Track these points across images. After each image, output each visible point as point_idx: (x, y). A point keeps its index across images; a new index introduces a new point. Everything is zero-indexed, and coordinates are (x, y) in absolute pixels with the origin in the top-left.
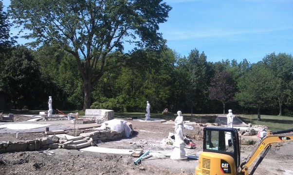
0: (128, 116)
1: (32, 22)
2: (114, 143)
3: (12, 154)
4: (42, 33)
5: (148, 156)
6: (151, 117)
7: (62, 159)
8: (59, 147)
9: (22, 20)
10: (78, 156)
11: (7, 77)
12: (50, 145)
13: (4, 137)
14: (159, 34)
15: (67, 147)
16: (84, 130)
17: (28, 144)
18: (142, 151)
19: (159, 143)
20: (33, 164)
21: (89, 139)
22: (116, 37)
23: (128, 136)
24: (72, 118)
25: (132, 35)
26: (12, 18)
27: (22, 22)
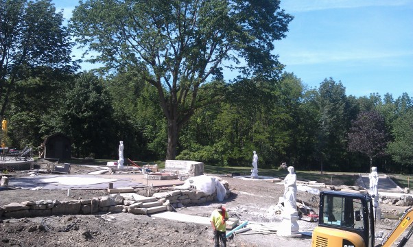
0: (227, 171)
1: (100, 40)
2: (200, 208)
3: (58, 217)
4: (114, 56)
5: (244, 228)
6: (259, 174)
7: (124, 227)
8: (124, 210)
9: (86, 37)
10: (147, 224)
11: (69, 114)
12: (111, 207)
13: (51, 195)
14: (274, 56)
15: (134, 211)
16: (160, 189)
17: (82, 204)
18: (237, 222)
19: (265, 211)
20: (83, 232)
21: (164, 201)
22: (213, 61)
23: (221, 199)
24: (148, 171)
25: (234, 58)
26: (74, 36)
27: (87, 40)
